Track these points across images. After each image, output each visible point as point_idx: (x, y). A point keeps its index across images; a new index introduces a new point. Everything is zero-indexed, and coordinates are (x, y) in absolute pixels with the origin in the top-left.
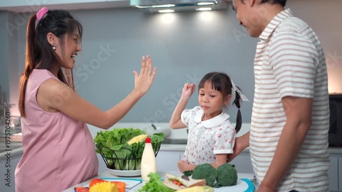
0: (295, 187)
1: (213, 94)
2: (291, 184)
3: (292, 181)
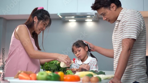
2: (135, 79)
3: (135, 77)
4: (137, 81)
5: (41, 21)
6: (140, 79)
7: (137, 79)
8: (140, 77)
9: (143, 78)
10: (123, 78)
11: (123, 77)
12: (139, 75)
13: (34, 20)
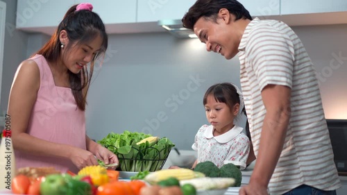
0: (304, 181)
1: (218, 107)
2: (300, 178)
3: (301, 175)
4: (307, 183)
5: (76, 42)
6: (314, 178)
7: (307, 179)
8: (316, 172)
9: (324, 176)
10: (275, 177)
11: (273, 175)
12: (311, 168)
13: (61, 40)
